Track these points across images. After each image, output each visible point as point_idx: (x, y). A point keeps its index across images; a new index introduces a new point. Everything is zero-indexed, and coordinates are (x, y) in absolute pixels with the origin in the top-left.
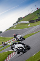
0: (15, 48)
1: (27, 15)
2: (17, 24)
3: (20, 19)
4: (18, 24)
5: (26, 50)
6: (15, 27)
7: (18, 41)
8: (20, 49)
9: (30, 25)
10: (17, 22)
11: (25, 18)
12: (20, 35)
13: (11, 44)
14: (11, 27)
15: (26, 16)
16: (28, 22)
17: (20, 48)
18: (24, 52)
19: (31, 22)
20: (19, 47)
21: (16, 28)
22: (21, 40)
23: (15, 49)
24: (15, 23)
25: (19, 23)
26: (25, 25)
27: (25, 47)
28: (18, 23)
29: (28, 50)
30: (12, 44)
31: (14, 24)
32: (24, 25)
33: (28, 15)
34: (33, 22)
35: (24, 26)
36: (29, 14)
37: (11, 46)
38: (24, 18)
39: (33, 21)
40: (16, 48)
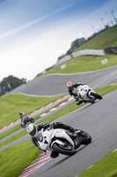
0: (42, 141)
1: (97, 32)
2: (69, 57)
3: (77, 44)
4: (72, 57)
5: (76, 147)
6: (63, 67)
7: (81, 102)
8: (57, 144)
9: (106, 60)
10: (69, 53)
11: (92, 40)
12: (86, 87)
13: (32, 129)
14: (52, 67)
15: (95, 35)
16: (101, 52)
17: (57, 141)
18: (71, 154)
19: (109, 51)
20: (54, 139)
21: (65, 71)
22: (88, 99)
23: (42, 145)
24: (63, 56)
25: (75, 54)
26: (93, 62)
27: (73, 138)
28: (73, 54)
29: (82, 146)
30: (35, 129)
31: (60, 58)
32: (88, 60)
33: (102, 31)
35: (89, 63)
36: (104, 28)
37: (33, 133)
38: (89, 39)
39: (116, 49)
40: (46, 142)
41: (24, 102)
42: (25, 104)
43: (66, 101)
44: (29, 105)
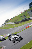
2: (5, 25)
3: (7, 21)
5: (20, 40)
6: (3, 27)
19: (16, 23)
24: (3, 24)
26: (11, 26)
31: (2, 25)
32: (10, 25)
34: (18, 24)
36: (14, 17)
38: (10, 20)
39: (18, 22)
40: (13, 38)
43: (4, 37)
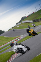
3: (23, 19)
4: (21, 23)
6: (18, 27)
14: (14, 27)
16: (31, 21)
19: (34, 21)
24: (18, 23)
28: (22, 22)
38: (27, 17)
39: (37, 20)
41: (4, 39)
42: (5, 40)
44: (6, 40)
